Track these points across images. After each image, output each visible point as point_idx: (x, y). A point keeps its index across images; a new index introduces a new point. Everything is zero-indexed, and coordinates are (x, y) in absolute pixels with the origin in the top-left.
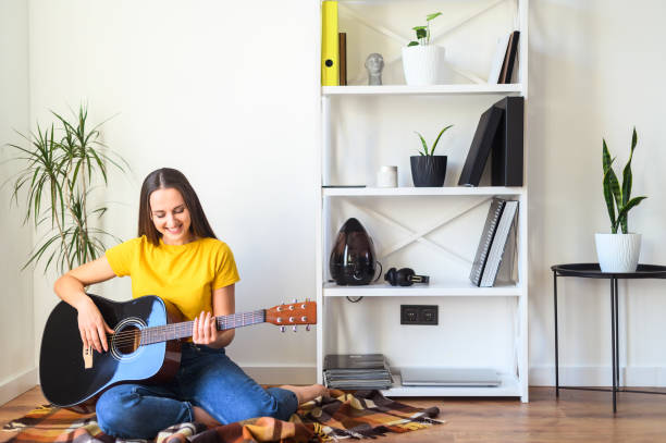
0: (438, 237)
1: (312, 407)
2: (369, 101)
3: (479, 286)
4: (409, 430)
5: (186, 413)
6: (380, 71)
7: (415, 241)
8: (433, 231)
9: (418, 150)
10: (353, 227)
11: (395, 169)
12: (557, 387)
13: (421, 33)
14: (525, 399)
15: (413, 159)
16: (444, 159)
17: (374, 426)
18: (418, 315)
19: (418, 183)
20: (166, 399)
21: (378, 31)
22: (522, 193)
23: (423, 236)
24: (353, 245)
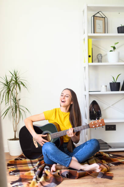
0: (116, 105)
2: (95, 67)
6: (101, 59)
7: (110, 107)
9: (112, 81)
11: (106, 86)
13: (114, 48)
15: (110, 83)
16: (119, 83)
18: (111, 128)
19: (112, 90)
21: (99, 48)
23: (112, 105)
24: (95, 108)
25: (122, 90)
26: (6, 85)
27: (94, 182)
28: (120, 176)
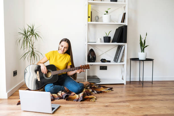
0: (107, 53)
1: (87, 87)
2: (95, 25)
3: (117, 62)
4: (107, 92)
5: (63, 88)
6: (98, 19)
7: (103, 54)
8: (107, 52)
10: (92, 51)
11: (101, 39)
12: (130, 81)
13: (107, 12)
14: (125, 84)
15: (104, 37)
16: (110, 37)
17: (99, 91)
18: (103, 68)
19: (105, 42)
20: (59, 86)
21: (97, 12)
22: (126, 44)
23: (105, 53)
24: (92, 54)
25: (112, 42)
26: (24, 35)
27: (80, 106)
28: (100, 103)
